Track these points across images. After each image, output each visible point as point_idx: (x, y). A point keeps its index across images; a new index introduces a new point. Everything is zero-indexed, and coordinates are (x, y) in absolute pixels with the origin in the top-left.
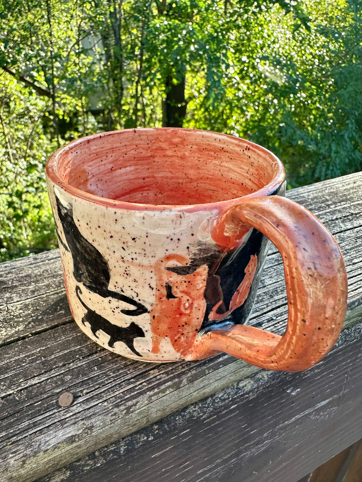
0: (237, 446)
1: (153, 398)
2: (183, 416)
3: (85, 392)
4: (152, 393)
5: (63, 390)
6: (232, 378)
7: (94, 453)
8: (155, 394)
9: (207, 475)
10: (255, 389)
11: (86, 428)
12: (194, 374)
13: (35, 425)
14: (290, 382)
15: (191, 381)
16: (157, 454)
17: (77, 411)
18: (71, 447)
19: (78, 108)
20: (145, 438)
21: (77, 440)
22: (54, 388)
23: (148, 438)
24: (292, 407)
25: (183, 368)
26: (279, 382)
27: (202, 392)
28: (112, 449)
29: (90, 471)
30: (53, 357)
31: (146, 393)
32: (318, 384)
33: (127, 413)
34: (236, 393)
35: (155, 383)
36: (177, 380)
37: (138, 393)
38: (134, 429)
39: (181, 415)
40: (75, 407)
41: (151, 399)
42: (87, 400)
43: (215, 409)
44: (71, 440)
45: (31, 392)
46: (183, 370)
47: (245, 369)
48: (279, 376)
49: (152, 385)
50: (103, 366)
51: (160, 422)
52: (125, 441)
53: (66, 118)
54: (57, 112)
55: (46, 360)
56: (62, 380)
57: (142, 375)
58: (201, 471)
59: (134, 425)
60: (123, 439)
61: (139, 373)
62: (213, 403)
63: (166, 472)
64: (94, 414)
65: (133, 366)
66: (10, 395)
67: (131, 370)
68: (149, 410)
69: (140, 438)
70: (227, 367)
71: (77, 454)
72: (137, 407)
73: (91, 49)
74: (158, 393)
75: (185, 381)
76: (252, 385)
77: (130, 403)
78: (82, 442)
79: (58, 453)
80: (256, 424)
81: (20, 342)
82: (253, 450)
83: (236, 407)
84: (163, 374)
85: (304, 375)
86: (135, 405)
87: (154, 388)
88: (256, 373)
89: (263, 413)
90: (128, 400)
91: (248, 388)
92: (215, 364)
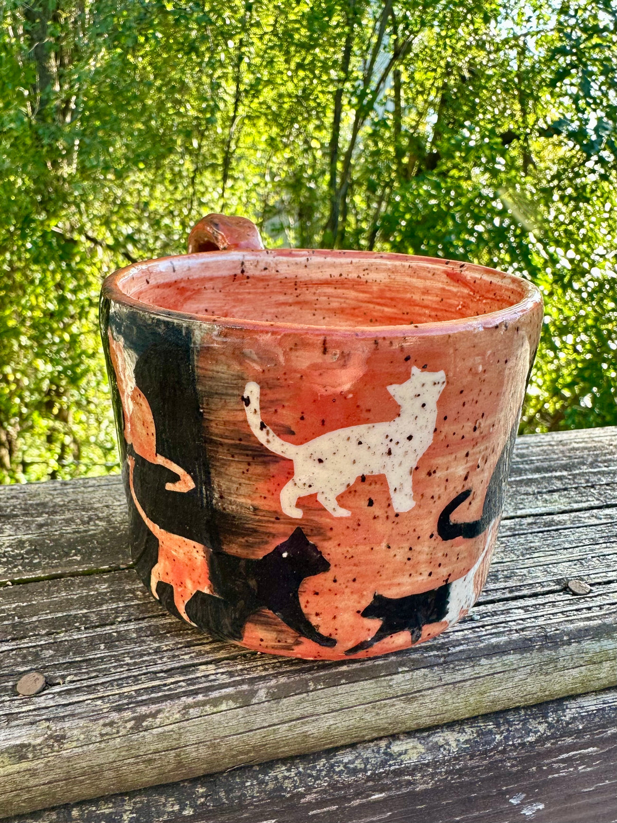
1: (191, 711)
2: (261, 782)
3: (69, 678)
4: (190, 700)
5: (31, 670)
6: (368, 717)
8: (197, 705)
10: (427, 765)
11: (51, 737)
12: (284, 684)
14: (516, 777)
15: (276, 696)
17: (43, 705)
18: (16, 767)
20: (177, 808)
21: (30, 756)
22: (17, 665)
23: (182, 809)
25: (265, 670)
26: (488, 769)
27: (298, 731)
28: (107, 811)
30: (34, 619)
31: (179, 698)
32: (591, 806)
33: (137, 728)
34: (383, 763)
35: (201, 686)
36: (245, 687)
37: (165, 696)
38: (150, 775)
39: (257, 779)
40: (43, 698)
41: (187, 713)
42: (68, 692)
43: (333, 786)
44: (19, 753)
46: (264, 673)
47: (400, 705)
48: (485, 752)
49: (196, 687)
50: (116, 646)
51: (209, 778)
52: (135, 803)
55: (20, 623)
56: (37, 656)
57: (184, 670)
59: (150, 761)
60: (131, 793)
61: (177, 665)
62: (328, 771)
64: (73, 715)
65: (170, 653)
67: (165, 660)
68: (180, 734)
69: (165, 805)
70: (357, 686)
71: (28, 789)
72: (158, 721)
74: (204, 704)
75: (262, 694)
76: (421, 756)
77: (143, 710)
78: (39, 764)
83: (385, 800)
84: (222, 673)
85: (552, 770)
86: (154, 715)
87: (197, 694)
88: (432, 729)
90: (143, 703)
91: (412, 758)
92: (331, 675)
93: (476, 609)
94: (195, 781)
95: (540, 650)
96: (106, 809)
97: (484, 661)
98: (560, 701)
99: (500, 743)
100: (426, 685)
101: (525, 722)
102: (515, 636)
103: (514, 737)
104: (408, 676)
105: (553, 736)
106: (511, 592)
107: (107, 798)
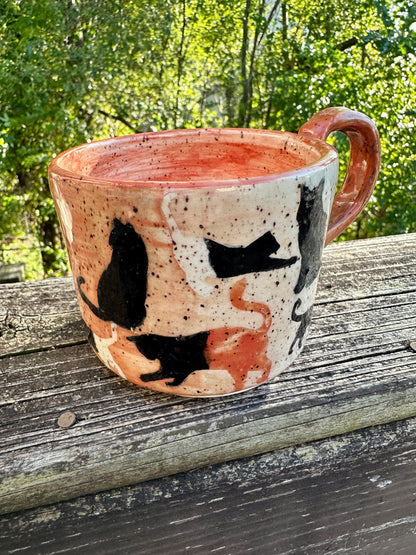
1: (169, 438)
2: (214, 476)
3: (90, 415)
4: (168, 431)
5: (67, 409)
8: (172, 434)
10: (319, 462)
11: (79, 457)
12: (228, 419)
13: (24, 440)
14: (374, 466)
15: (222, 426)
16: (178, 522)
17: (74, 435)
18: (58, 476)
20: (161, 493)
21: (67, 469)
22: (57, 406)
23: (164, 494)
24: (379, 506)
25: (216, 409)
26: (357, 462)
27: (238, 446)
29: (85, 518)
30: (69, 373)
31: (161, 429)
33: (134, 450)
34: (291, 462)
35: (175, 420)
36: (203, 421)
37: (152, 428)
38: (144, 476)
39: (211, 474)
40: (74, 430)
41: (166, 439)
42: (90, 425)
43: (259, 477)
44: (60, 467)
45: (33, 405)
46: (215, 411)
47: (302, 428)
48: (356, 453)
49: (171, 421)
50: (120, 392)
51: (181, 475)
52: (135, 491)
55: (60, 375)
56: (70, 399)
59: (143, 469)
60: (132, 486)
61: (159, 405)
62: (256, 469)
64: (93, 442)
65: (155, 397)
66: (10, 404)
67: (151, 401)
68: (162, 453)
69: (153, 492)
70: (275, 419)
71: (67, 488)
72: (147, 445)
74: (177, 433)
75: (214, 425)
76: (315, 457)
77: (138, 438)
78: (72, 474)
79: (42, 480)
80: (326, 518)
81: (40, 353)
83: (291, 483)
84: (188, 411)
85: (397, 461)
86: (145, 441)
87: (172, 426)
88: (322, 440)
89: (334, 504)
90: (138, 433)
91: (309, 458)
92: (258, 412)
93: (350, 363)
94: (172, 476)
95: (394, 391)
96: (116, 496)
97: (357, 400)
98: (403, 421)
99: (365, 447)
100: (320, 416)
101: (382, 434)
102: (378, 383)
103: (374, 443)
104: (308, 411)
105: (399, 442)
106: (372, 350)
107: (117, 489)
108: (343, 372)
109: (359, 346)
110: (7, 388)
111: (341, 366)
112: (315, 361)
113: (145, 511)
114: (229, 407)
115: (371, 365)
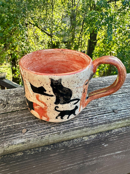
0: (83, 160)
2: (62, 144)
3: (30, 130)
4: (50, 134)
5: (24, 128)
6: (79, 135)
7: (31, 149)
8: (51, 135)
9: (71, 167)
10: (89, 141)
11: (28, 140)
12: (65, 131)
13: (14, 136)
14: (103, 141)
15: (64, 133)
16: (52, 155)
17: (26, 135)
18: (23, 145)
19: (59, 41)
20: (48, 148)
21: (25, 143)
24: (105, 151)
26: (99, 140)
27: (68, 137)
29: (29, 155)
30: (24, 118)
31: (48, 133)
32: (116, 144)
33: (41, 139)
34: (81, 141)
35: (52, 131)
36: (59, 132)
37: (46, 133)
38: (44, 145)
40: (26, 133)
42: (30, 132)
43: (73, 144)
44: (23, 143)
45: (15, 127)
46: (62, 129)
47: (84, 133)
48: (98, 138)
50: (38, 123)
51: (53, 144)
53: (55, 44)
54: (53, 42)
55: (22, 118)
56: (25, 125)
58: (69, 165)
59: (44, 143)
60: (41, 147)
61: (48, 127)
62: (73, 142)
63: (56, 162)
64: (31, 137)
66: (10, 126)
67: (46, 126)
68: (49, 139)
69: (46, 148)
70: (77, 131)
71: (25, 148)
73: (66, 21)
75: (62, 132)
76: (88, 139)
77: (42, 136)
78: (26, 145)
79: (19, 146)
80: (90, 154)
81: (16, 112)
82: (89, 163)
83: (82, 146)
84: (55, 129)
85: (109, 140)
86: (44, 137)
88: (90, 135)
89: (93, 150)
90: (42, 135)
91: (86, 140)
92: (73, 129)
93: (98, 116)
94: (51, 144)
95: (108, 124)
97: (99, 126)
98: (111, 130)
99: (101, 137)
100: (89, 130)
101: (105, 133)
102: (104, 121)
103: (103, 136)
104: (86, 129)
105: (110, 135)
106: (104, 112)
107: (37, 148)
108: (96, 118)
109: (101, 111)
110: (8, 122)
111: (95, 117)
112: (89, 115)
113: (44, 152)
114: (66, 128)
115: (103, 116)
